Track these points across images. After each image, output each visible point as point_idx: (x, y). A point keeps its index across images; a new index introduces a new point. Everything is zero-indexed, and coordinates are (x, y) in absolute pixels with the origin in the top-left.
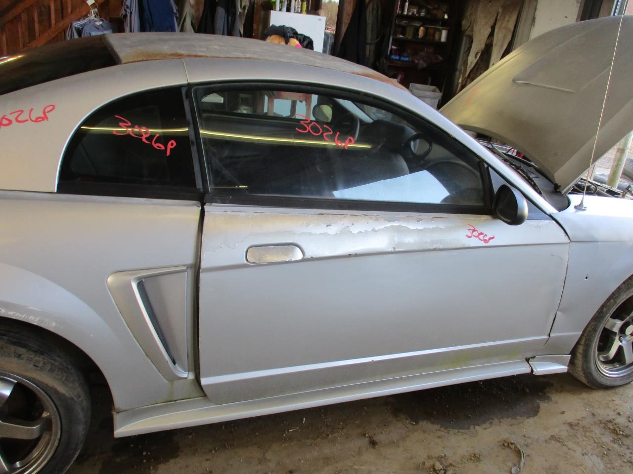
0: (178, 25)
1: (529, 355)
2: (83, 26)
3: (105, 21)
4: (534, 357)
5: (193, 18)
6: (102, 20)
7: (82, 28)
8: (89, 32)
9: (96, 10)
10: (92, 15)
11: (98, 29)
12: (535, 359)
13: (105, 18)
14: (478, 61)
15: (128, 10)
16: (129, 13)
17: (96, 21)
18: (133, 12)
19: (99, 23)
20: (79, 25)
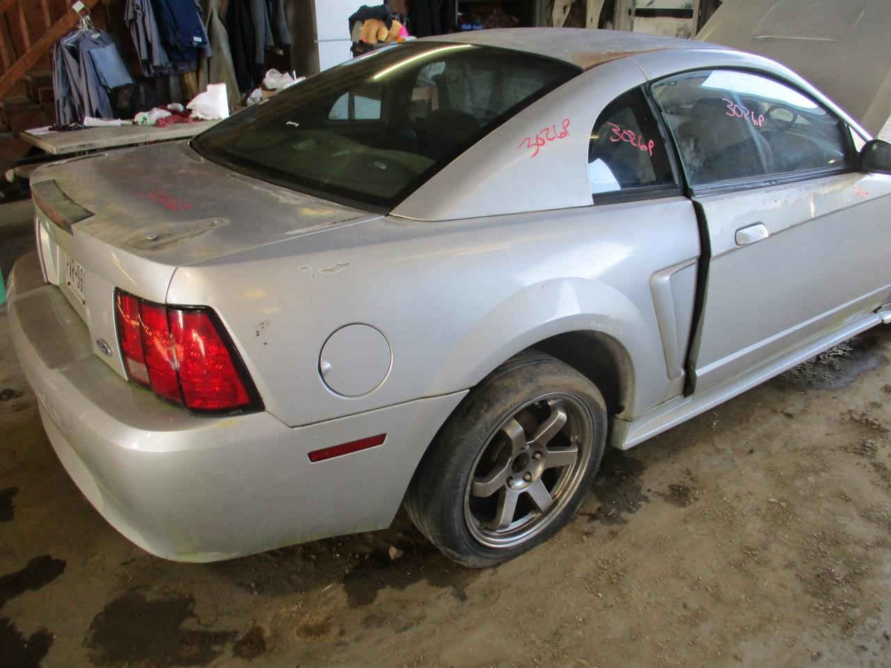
0: (205, 23)
1: (875, 307)
2: (77, 42)
3: (102, 31)
4: (880, 308)
5: (220, 10)
6: (99, 32)
7: (78, 46)
8: (87, 50)
9: (88, 17)
10: (83, 26)
11: (96, 43)
12: (881, 309)
13: (101, 27)
14: (568, 17)
15: (139, 12)
16: (140, 14)
17: (91, 34)
18: (147, 12)
19: (95, 36)
20: (71, 43)
